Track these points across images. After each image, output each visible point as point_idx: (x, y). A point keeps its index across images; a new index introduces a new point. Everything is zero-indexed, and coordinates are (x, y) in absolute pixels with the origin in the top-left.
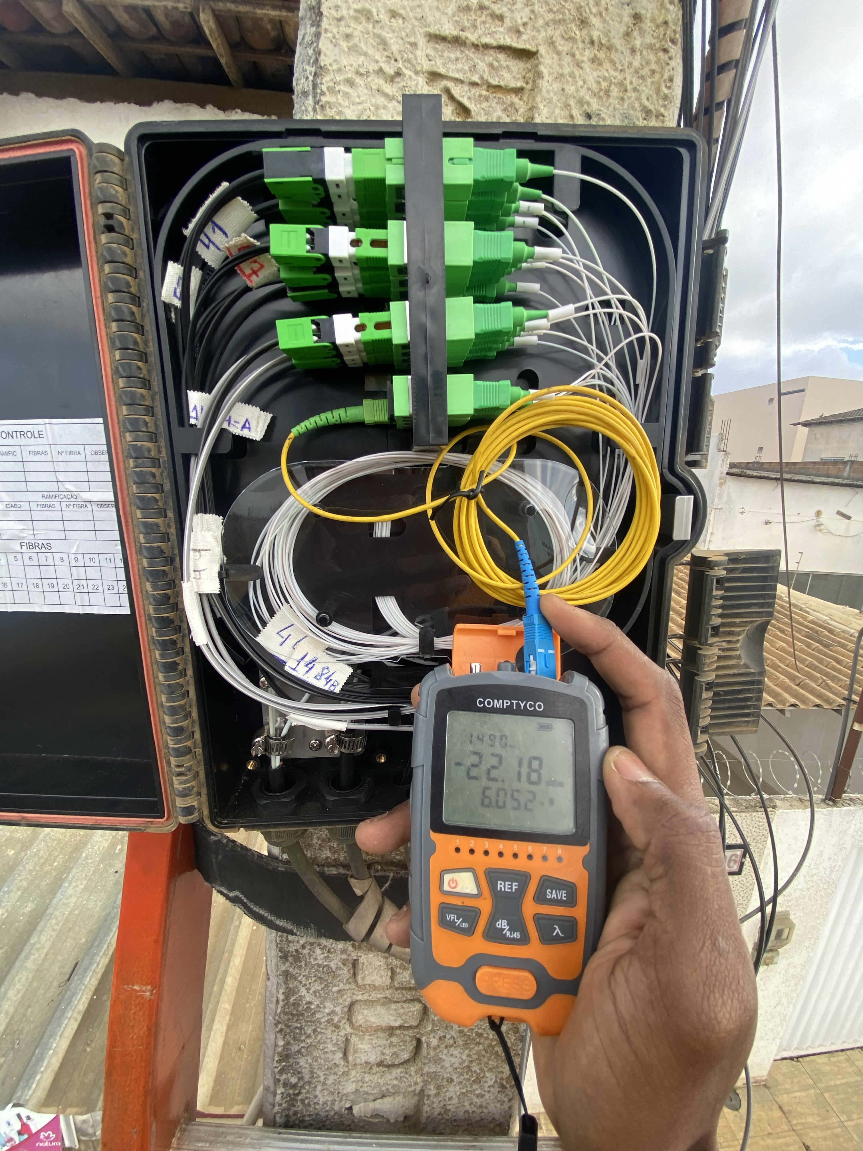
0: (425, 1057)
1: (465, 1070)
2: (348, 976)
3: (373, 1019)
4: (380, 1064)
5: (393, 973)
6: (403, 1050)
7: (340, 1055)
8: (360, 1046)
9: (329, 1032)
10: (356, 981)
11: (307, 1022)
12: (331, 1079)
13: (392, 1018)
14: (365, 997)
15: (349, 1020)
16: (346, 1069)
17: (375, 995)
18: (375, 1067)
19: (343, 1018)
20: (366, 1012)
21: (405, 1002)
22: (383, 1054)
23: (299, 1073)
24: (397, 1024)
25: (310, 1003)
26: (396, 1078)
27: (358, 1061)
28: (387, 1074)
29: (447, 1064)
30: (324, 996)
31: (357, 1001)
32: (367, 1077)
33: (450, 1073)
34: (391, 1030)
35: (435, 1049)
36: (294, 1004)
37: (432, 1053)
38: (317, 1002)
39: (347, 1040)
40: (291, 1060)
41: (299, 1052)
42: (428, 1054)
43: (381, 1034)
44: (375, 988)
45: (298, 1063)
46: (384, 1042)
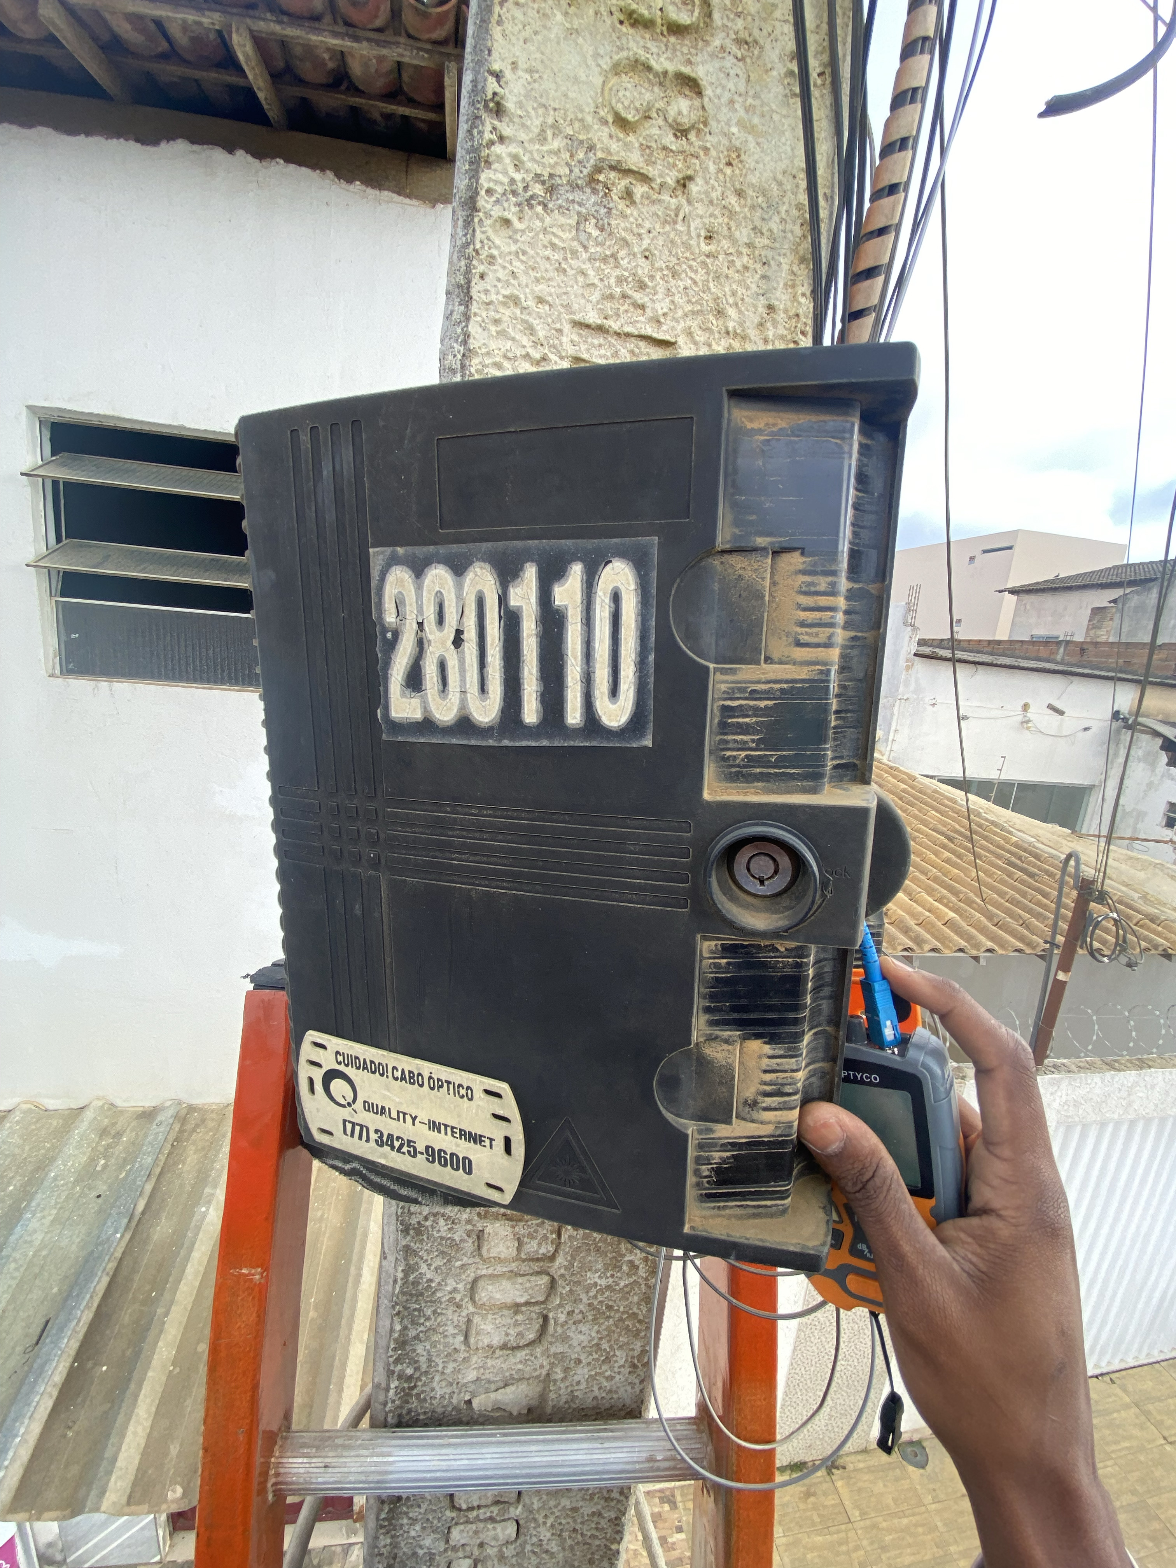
0: (552, 1335)
1: (594, 1349)
2: (472, 1249)
3: (498, 1296)
4: (504, 1347)
5: (520, 1244)
6: (528, 1330)
7: (461, 1338)
8: (483, 1327)
9: (450, 1312)
10: (480, 1255)
11: (426, 1302)
12: (451, 1366)
13: (518, 1293)
14: (490, 1271)
15: (472, 1299)
16: (467, 1355)
17: (500, 1269)
18: (498, 1351)
19: (465, 1296)
20: (490, 1288)
21: (532, 1275)
22: (507, 1335)
23: (416, 1362)
24: (522, 1300)
25: (430, 1281)
26: (521, 1362)
27: (480, 1345)
28: (511, 1357)
29: (575, 1343)
30: (446, 1272)
31: (481, 1276)
32: (490, 1362)
33: (578, 1353)
34: (516, 1308)
35: (562, 1326)
36: (413, 1283)
37: (559, 1330)
38: (438, 1279)
39: (469, 1321)
40: (408, 1348)
41: (416, 1337)
42: (556, 1331)
43: (506, 1312)
44: (500, 1260)
45: (415, 1350)
46: (509, 1321)
